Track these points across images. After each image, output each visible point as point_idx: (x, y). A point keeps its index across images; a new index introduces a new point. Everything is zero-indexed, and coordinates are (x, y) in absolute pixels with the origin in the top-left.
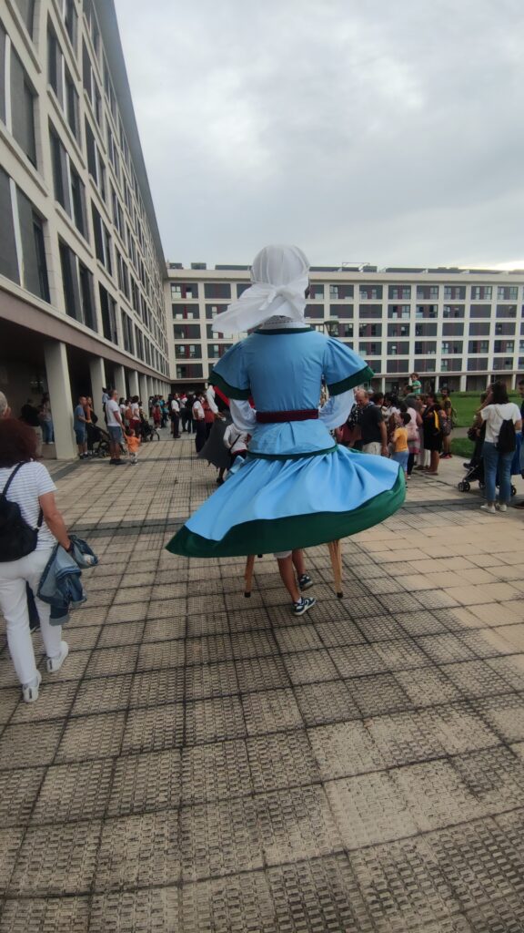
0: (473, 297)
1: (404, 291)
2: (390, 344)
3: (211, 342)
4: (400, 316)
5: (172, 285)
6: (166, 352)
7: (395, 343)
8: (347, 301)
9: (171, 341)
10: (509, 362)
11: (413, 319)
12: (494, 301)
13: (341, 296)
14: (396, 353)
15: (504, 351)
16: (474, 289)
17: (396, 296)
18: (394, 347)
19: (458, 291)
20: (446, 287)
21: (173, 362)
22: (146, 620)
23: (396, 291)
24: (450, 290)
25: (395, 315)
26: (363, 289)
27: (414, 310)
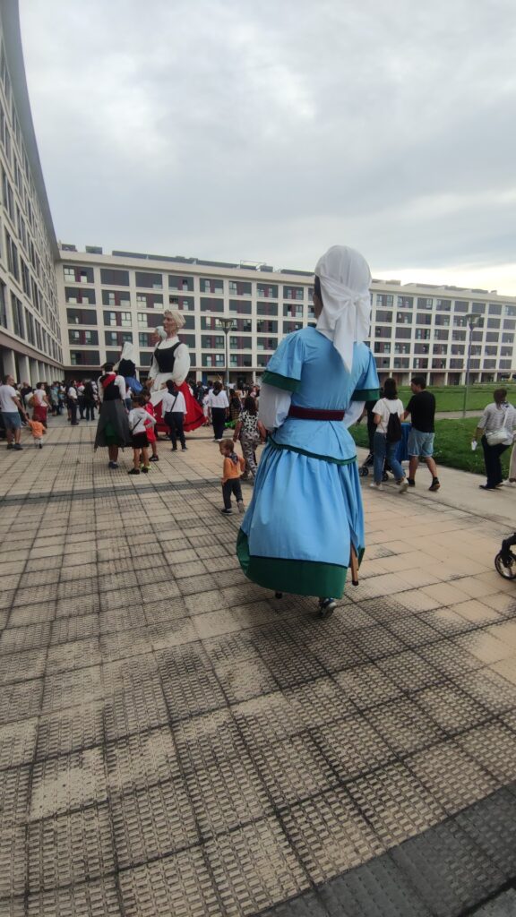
1: (297, 292)
3: (108, 329)
4: (294, 315)
5: (65, 267)
6: (59, 337)
9: (65, 326)
11: (306, 318)
17: (290, 296)
21: (66, 348)
22: (63, 555)
23: (290, 292)
25: (290, 313)
26: (260, 287)
27: (306, 310)
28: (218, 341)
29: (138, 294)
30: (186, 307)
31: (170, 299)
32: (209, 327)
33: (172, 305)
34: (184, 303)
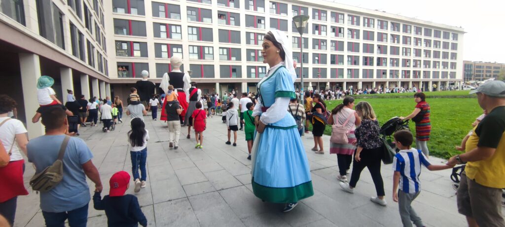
0: (364, 25)
1: (322, 14)
2: (314, 55)
3: (159, 41)
4: (320, 33)
6: (105, 49)
7: (318, 55)
8: (282, 16)
9: (111, 37)
10: (384, 73)
11: (330, 36)
12: (376, 29)
13: (278, 12)
14: (318, 63)
15: (382, 65)
16: (364, 18)
17: (317, 17)
18: (317, 58)
19: (355, 19)
20: (349, 15)
21: (112, 59)
23: (317, 14)
24: (350, 18)
25: (317, 32)
27: (329, 29)
29: (189, 8)
30: (233, 22)
31: (218, 14)
32: (252, 42)
33: (220, 20)
34: (231, 18)
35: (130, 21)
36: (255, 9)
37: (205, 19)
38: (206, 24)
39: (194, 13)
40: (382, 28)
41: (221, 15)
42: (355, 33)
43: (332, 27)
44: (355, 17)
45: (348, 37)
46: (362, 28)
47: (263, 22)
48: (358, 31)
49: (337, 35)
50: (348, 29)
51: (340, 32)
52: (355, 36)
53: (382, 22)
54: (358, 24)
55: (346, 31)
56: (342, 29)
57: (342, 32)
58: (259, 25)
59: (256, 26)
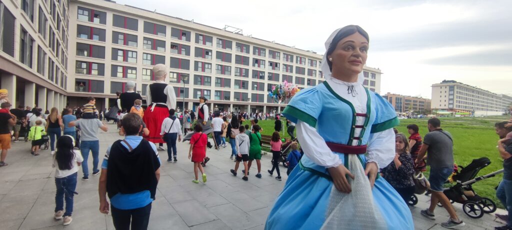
0: (297, 62)
1: (262, 51)
2: (253, 83)
4: (259, 66)
5: (79, 8)
6: (66, 68)
7: (256, 83)
8: (227, 51)
9: (72, 56)
11: (267, 69)
12: (307, 66)
13: (224, 47)
14: (257, 89)
16: (297, 57)
17: (257, 53)
18: (256, 86)
19: (289, 57)
21: (72, 76)
24: (286, 55)
25: (256, 65)
27: (267, 64)
28: (206, 80)
29: (145, 38)
30: (183, 53)
31: (171, 45)
32: (200, 69)
33: (172, 50)
34: (182, 49)
35: (91, 46)
36: (204, 43)
37: (158, 48)
38: (159, 52)
39: (150, 42)
40: (312, 65)
41: (173, 46)
42: (289, 68)
43: (269, 62)
44: (289, 55)
45: (283, 71)
46: (295, 65)
47: (210, 54)
48: (292, 67)
49: (273, 69)
50: (283, 64)
51: (276, 66)
52: (289, 71)
53: (312, 61)
54: (292, 61)
55: (281, 66)
56: (278, 64)
57: (278, 66)
58: (206, 56)
59: (204, 57)
